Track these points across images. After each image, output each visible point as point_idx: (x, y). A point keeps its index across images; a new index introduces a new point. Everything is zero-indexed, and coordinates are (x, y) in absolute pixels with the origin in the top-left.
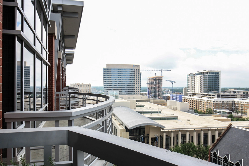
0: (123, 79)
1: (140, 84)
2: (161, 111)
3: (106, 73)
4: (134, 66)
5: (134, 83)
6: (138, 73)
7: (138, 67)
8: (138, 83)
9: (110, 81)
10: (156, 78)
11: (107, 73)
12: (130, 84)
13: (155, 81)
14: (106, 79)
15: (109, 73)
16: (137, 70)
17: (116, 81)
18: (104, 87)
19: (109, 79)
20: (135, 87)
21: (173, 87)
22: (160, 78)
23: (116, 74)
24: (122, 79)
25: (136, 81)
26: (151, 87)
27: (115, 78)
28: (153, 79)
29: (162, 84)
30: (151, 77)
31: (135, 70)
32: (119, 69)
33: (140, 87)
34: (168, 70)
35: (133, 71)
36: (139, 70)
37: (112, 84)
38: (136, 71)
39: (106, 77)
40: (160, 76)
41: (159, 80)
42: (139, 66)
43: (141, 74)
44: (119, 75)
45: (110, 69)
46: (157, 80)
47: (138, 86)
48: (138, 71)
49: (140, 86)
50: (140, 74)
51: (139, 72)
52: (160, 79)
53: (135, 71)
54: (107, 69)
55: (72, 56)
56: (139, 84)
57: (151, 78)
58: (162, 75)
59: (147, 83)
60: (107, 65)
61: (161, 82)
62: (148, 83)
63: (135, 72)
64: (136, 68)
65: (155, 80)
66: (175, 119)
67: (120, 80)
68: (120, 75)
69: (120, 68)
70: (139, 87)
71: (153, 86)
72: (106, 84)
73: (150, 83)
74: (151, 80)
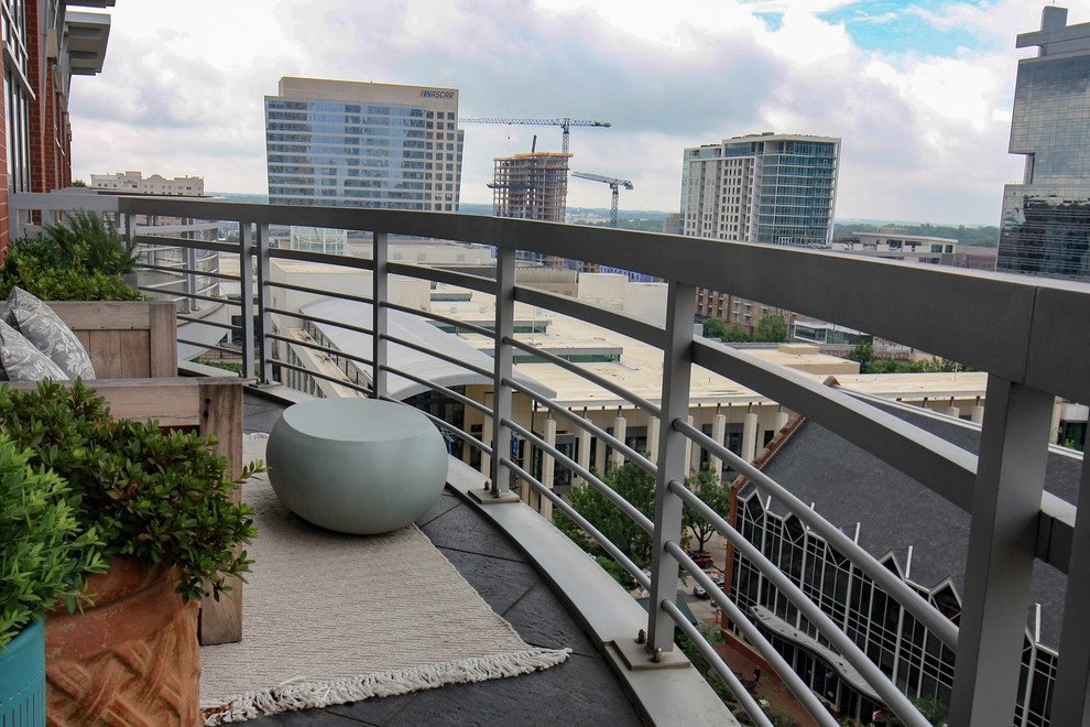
0: (372, 157)
1: (454, 188)
2: (547, 323)
3: (282, 127)
4: (427, 93)
5: (424, 181)
6: (445, 131)
7: (449, 100)
8: (444, 182)
9: (304, 170)
10: (535, 161)
11: (289, 127)
12: (405, 185)
13: (532, 176)
14: (281, 159)
15: (295, 127)
16: (441, 115)
17: (333, 172)
18: (273, 196)
19: (296, 160)
20: (428, 202)
21: (614, 212)
22: (555, 162)
23: (335, 135)
24: (362, 157)
25: (434, 172)
26: (512, 208)
27: (327, 155)
28: (524, 166)
29: (563, 192)
30: (511, 155)
31: (430, 115)
32: (348, 109)
33: (453, 203)
34: (597, 125)
35: (424, 118)
36: (452, 116)
37: (311, 181)
38: (435, 120)
39: (281, 148)
40: (559, 151)
41: (548, 170)
42: (450, 95)
43: (461, 138)
44: (347, 141)
45: (304, 107)
46: (541, 170)
47: (444, 198)
48: (446, 121)
49: (458, 197)
50: (456, 138)
51: (451, 126)
52: (557, 166)
53: (430, 120)
54: (289, 105)
55: (99, 37)
56: (449, 187)
57: (512, 162)
58: (565, 147)
59: (489, 186)
60: (287, 82)
61: (562, 181)
62: (495, 186)
63: (430, 125)
64: (435, 105)
65: (532, 170)
66: (610, 361)
67: (356, 162)
68: (356, 141)
69: (353, 100)
70: (449, 202)
71: (521, 202)
72: (282, 181)
73: (504, 187)
74: (512, 170)
